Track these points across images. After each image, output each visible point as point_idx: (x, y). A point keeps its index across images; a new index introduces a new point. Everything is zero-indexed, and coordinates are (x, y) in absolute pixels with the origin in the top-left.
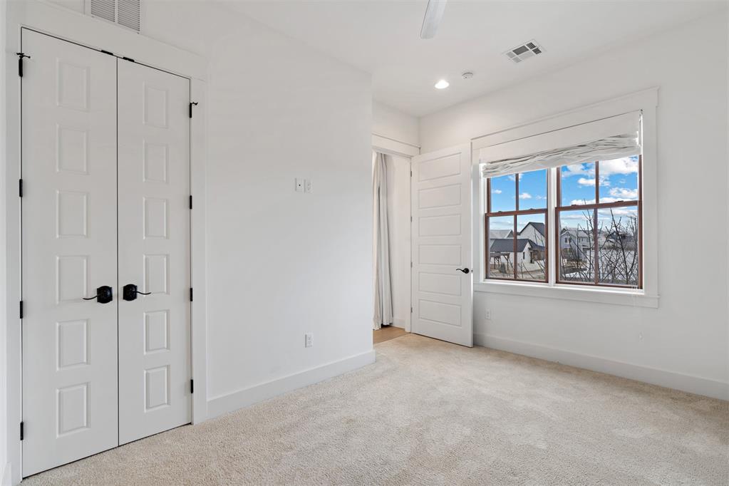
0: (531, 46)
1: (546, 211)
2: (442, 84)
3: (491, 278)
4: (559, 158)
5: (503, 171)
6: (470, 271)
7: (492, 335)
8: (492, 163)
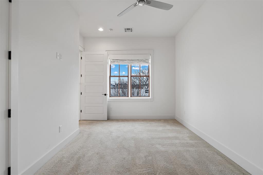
0: (131, 29)
1: (128, 76)
2: (101, 29)
3: (111, 97)
4: (132, 62)
5: (117, 63)
6: (107, 95)
7: (113, 115)
8: (113, 60)
